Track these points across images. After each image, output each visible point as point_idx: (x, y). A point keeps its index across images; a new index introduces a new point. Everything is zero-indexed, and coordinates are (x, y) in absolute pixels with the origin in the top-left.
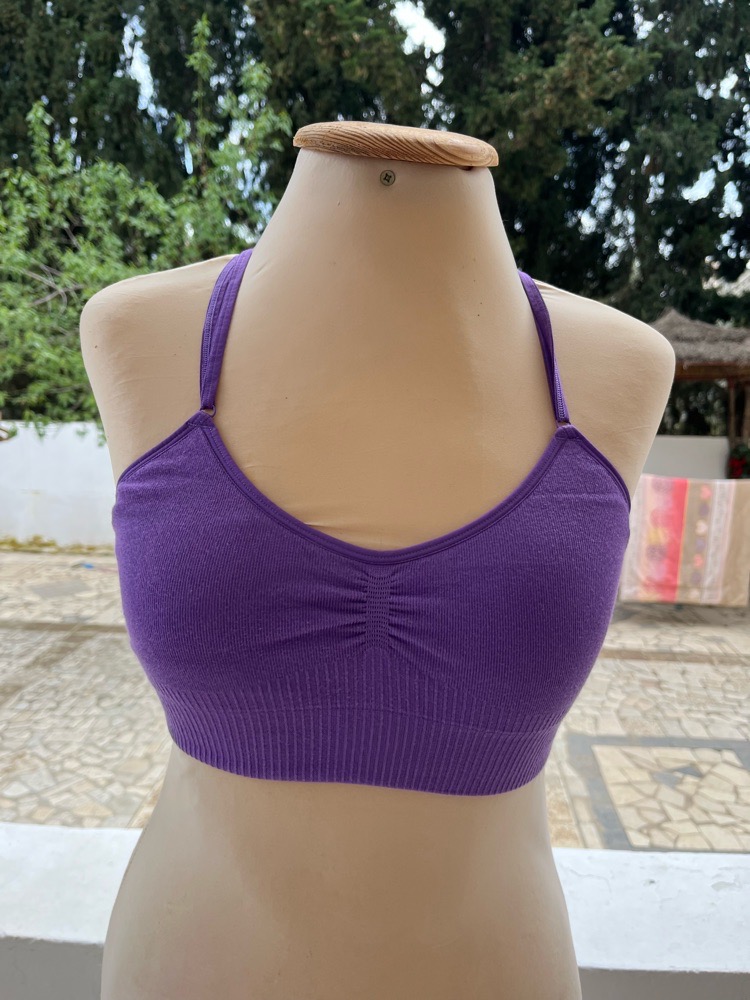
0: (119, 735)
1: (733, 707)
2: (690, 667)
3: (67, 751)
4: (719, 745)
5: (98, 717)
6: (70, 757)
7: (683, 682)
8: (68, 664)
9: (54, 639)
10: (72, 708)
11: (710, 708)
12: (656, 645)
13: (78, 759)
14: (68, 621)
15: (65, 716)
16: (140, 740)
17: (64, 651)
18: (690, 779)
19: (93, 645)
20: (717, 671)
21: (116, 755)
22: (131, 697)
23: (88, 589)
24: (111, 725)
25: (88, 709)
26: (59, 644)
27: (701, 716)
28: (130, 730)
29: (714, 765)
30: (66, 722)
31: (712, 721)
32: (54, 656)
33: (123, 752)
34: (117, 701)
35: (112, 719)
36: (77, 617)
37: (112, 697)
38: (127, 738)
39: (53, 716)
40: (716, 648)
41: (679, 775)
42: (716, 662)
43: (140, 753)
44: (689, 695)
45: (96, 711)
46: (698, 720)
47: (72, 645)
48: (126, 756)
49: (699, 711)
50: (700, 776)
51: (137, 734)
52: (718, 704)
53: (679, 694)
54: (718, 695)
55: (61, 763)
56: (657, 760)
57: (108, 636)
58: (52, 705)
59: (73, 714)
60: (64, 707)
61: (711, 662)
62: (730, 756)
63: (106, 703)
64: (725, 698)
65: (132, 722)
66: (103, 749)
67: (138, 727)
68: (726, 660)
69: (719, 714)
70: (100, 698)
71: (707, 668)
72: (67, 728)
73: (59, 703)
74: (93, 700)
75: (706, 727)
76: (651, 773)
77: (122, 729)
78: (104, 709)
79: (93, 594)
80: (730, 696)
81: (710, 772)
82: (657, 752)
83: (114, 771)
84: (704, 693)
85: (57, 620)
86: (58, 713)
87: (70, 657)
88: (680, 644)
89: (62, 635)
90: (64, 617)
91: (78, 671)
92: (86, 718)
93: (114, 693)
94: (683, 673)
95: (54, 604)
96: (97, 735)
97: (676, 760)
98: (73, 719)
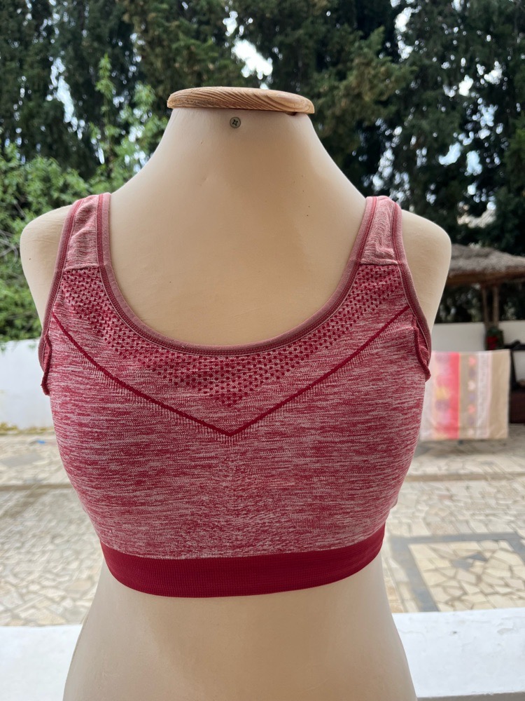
0: (68, 563)
1: (503, 510)
2: (473, 484)
3: (31, 578)
4: (497, 538)
5: (52, 551)
6: (33, 582)
7: (467, 494)
8: (29, 514)
9: (18, 497)
10: (33, 546)
11: (488, 512)
12: (447, 470)
13: (39, 583)
14: (28, 483)
15: (28, 552)
16: (84, 566)
17: (26, 505)
18: (478, 563)
19: (47, 499)
20: (490, 485)
21: (67, 578)
22: (76, 534)
23: (42, 459)
24: (62, 557)
25: (45, 546)
26: (22, 500)
27: (482, 518)
28: (77, 559)
29: (494, 552)
30: (29, 557)
31: (490, 521)
32: (18, 509)
33: (72, 576)
34: (66, 538)
35: (63, 552)
36: (35, 479)
37: (61, 536)
38: (74, 565)
39: (20, 553)
40: (489, 469)
41: (470, 561)
42: (489, 479)
43: (84, 576)
44: (472, 503)
45: (51, 547)
46: (480, 521)
47: (31, 500)
48: (74, 578)
49: (480, 514)
50: (485, 560)
51: (82, 562)
52: (493, 508)
53: (466, 503)
54: (492, 502)
55: (27, 587)
56: (454, 551)
57: (58, 492)
58: (18, 545)
59: (34, 550)
60: (27, 546)
61: (486, 479)
62: (504, 545)
63: (58, 541)
64: (497, 504)
65: (78, 553)
66: (57, 575)
67: (83, 556)
68: (496, 477)
69: (494, 515)
70: (54, 537)
71: (483, 484)
72: (30, 561)
73: (23, 544)
74: (48, 539)
75: (486, 525)
76: (451, 561)
77: (71, 559)
78: (57, 545)
79: (46, 462)
80: (501, 502)
81: (492, 557)
82: (454, 546)
83: (66, 590)
84: (483, 501)
85: (20, 483)
86: (23, 551)
87: (31, 509)
88: (463, 469)
89: (24, 493)
90: (26, 481)
91: (37, 518)
92: (44, 552)
93: (63, 532)
94: (468, 488)
95: (17, 472)
96: (52, 564)
97: (468, 550)
98: (34, 554)
